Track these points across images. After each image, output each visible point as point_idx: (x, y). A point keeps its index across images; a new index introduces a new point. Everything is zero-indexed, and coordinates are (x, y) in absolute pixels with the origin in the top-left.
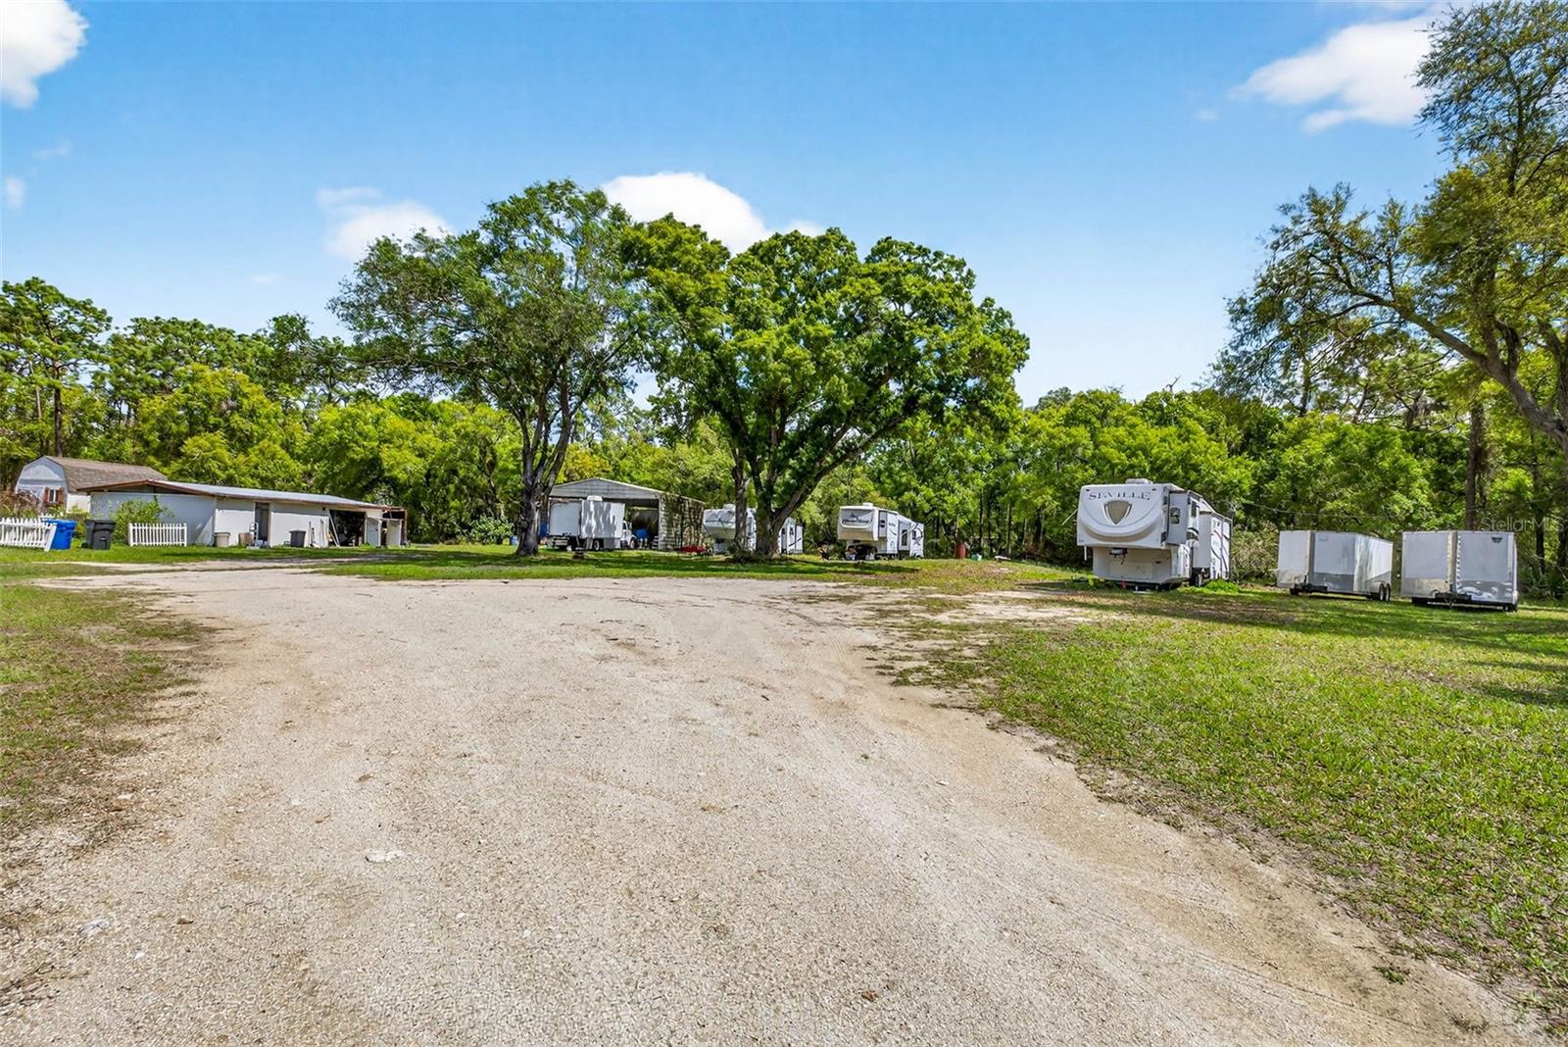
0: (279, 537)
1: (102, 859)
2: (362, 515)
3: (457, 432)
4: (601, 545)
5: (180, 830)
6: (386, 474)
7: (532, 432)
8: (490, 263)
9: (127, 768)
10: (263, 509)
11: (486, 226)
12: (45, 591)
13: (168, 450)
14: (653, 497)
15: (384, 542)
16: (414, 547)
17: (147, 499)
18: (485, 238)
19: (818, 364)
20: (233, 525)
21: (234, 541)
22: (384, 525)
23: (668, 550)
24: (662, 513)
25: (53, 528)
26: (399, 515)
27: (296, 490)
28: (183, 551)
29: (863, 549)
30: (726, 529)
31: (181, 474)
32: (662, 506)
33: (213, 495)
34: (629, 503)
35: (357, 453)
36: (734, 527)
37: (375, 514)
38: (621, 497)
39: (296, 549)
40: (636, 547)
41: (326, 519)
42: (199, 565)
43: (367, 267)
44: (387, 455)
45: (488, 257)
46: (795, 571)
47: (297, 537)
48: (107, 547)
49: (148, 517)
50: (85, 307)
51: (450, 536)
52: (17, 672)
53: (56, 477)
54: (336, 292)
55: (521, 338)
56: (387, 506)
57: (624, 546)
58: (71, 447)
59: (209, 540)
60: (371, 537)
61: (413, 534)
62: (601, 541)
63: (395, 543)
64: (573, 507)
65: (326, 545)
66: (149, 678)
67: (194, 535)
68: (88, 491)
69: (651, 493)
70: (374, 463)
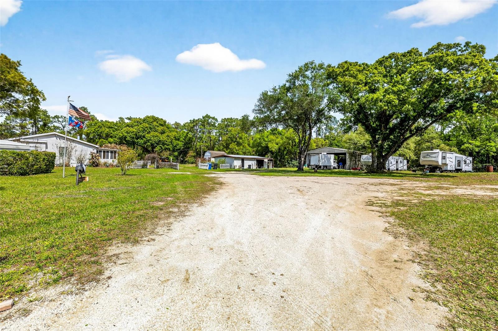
0: (246, 167)
1: (199, 208)
2: (263, 160)
3: (286, 137)
4: (326, 168)
5: (208, 207)
6: (270, 150)
7: (301, 136)
8: (289, 91)
9: (205, 200)
10: (243, 160)
11: (287, 81)
12: (205, 177)
13: (227, 147)
14: (344, 152)
15: (268, 167)
16: (275, 169)
17: (223, 159)
18: (288, 85)
19: (400, 101)
20: (237, 163)
21: (237, 167)
22: (268, 163)
23: (350, 169)
24: (347, 157)
25: (209, 165)
26: (271, 160)
27: (251, 155)
28: (229, 170)
29: (434, 168)
30: (369, 162)
31: (229, 153)
32: (347, 155)
33: (233, 157)
34: (336, 154)
35: (264, 145)
36: (371, 160)
37: (266, 160)
38: (333, 152)
39: (249, 169)
40: (339, 168)
41: (255, 162)
42: (230, 172)
43: (260, 100)
44: (270, 145)
45: (288, 89)
46: (394, 176)
47: (250, 166)
48: (216, 169)
49: (223, 162)
50: (214, 118)
51: (285, 166)
52: (198, 187)
53: (210, 155)
54: (253, 107)
55: (297, 111)
56: (269, 158)
57: (334, 168)
58: (212, 149)
59: (233, 167)
60: (265, 167)
61: (275, 165)
62: (326, 166)
63: (271, 168)
64: (317, 156)
65: (255, 168)
66: (213, 189)
67: (231, 166)
68: (214, 157)
69: (343, 150)
70: (267, 147)
